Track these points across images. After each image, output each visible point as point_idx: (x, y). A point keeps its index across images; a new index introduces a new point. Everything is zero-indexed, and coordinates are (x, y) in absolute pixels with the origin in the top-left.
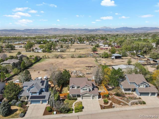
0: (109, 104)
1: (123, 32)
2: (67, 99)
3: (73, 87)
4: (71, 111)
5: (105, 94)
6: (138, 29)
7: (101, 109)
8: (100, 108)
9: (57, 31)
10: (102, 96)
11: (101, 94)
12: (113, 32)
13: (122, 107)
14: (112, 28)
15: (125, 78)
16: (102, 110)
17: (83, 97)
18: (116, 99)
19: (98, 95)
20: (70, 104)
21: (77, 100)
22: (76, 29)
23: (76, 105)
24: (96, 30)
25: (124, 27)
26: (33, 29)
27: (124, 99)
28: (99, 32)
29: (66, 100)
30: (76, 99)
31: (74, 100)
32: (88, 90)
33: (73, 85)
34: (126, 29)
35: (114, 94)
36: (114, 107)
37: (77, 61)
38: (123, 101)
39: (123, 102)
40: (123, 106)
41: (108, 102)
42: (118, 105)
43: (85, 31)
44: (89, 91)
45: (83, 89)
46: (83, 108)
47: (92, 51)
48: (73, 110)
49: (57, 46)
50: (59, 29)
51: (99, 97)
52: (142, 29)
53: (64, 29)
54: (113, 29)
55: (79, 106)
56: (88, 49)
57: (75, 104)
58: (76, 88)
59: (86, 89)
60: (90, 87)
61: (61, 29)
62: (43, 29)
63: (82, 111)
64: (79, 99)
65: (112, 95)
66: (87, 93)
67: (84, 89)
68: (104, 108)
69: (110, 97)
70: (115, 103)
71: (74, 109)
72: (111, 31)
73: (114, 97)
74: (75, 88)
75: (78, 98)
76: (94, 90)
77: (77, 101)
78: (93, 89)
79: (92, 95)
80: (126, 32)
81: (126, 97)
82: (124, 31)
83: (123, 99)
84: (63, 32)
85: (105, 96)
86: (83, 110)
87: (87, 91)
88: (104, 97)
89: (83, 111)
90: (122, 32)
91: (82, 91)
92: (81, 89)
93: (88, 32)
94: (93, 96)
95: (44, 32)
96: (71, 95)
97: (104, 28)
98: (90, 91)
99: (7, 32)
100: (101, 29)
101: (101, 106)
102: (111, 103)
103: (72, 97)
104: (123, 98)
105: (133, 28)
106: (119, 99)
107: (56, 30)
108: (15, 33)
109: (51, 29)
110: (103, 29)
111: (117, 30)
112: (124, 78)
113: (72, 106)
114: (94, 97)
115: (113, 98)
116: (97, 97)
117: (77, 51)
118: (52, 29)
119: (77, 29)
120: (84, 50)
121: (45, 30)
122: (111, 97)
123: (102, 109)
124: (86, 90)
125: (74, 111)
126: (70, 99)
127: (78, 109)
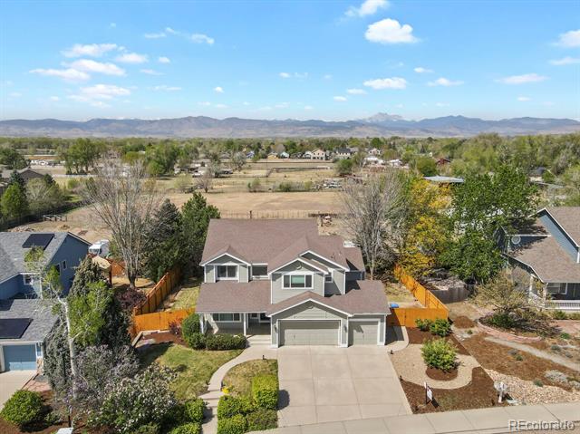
0: (463, 379)
1: (450, 134)
2: (182, 342)
3: (221, 271)
4: (189, 420)
5: (424, 320)
6: (504, 123)
7: (416, 410)
8: (407, 406)
9: (209, 126)
10: (404, 329)
11: (401, 320)
12: (411, 134)
13: (562, 399)
14: (409, 120)
15: (541, 229)
16: (420, 416)
17: (288, 332)
18: (506, 348)
19: (381, 317)
20: (197, 377)
21: (246, 351)
22: (279, 119)
23: (238, 383)
24: (352, 125)
25: (452, 117)
26: (122, 118)
27: (558, 349)
28: (359, 133)
29: (177, 349)
30: (243, 345)
31: (227, 353)
32: (318, 286)
33: (226, 259)
34: (460, 122)
35: (481, 320)
36: (506, 397)
37: (273, 201)
38: (557, 359)
39: (562, 369)
40: (569, 389)
41: (455, 366)
42: (530, 386)
43: (309, 130)
44: (327, 295)
45: (286, 277)
46: (281, 400)
47: (335, 177)
48: (205, 416)
49: (197, 158)
50: (215, 120)
51: (392, 335)
52: (516, 122)
53: (232, 122)
54: (413, 121)
55: (254, 389)
56: (322, 170)
57: (228, 374)
58: (241, 276)
59: (309, 278)
60: (331, 270)
61: (221, 119)
62: (159, 119)
63: (272, 423)
64: (261, 346)
65: (472, 324)
66: (309, 305)
67: (296, 281)
68: (434, 405)
69: (461, 334)
70: (501, 369)
71: (215, 412)
72: (404, 130)
73: (486, 335)
74: (237, 278)
75: (255, 340)
76: (358, 288)
77: (245, 356)
78: (351, 284)
79: (345, 317)
80: (458, 132)
81: (566, 336)
82: (451, 131)
83: (555, 349)
84: (231, 130)
85: (424, 329)
86: (279, 413)
87: (312, 294)
88: (422, 332)
89: (280, 423)
90: (443, 133)
91: (279, 294)
92: (275, 277)
93: (320, 133)
94: (354, 327)
95: (159, 130)
96: (212, 321)
97: (380, 120)
98: (330, 291)
99: (26, 130)
100: (369, 121)
101: (412, 390)
102: (476, 371)
103: (216, 330)
104: (549, 341)
105: (483, 119)
106: (526, 349)
107: (203, 122)
108: (56, 131)
109: (185, 119)
110: (374, 120)
111: (425, 125)
112: (534, 228)
113: (205, 391)
114: (360, 330)
115: (478, 338)
116: (380, 328)
117: (274, 175)
118: (189, 119)
119: (282, 122)
120: (304, 174)
121: (163, 121)
122: (466, 336)
123: (424, 411)
124: (309, 284)
125: (215, 420)
126: (201, 347)
127: (248, 406)
